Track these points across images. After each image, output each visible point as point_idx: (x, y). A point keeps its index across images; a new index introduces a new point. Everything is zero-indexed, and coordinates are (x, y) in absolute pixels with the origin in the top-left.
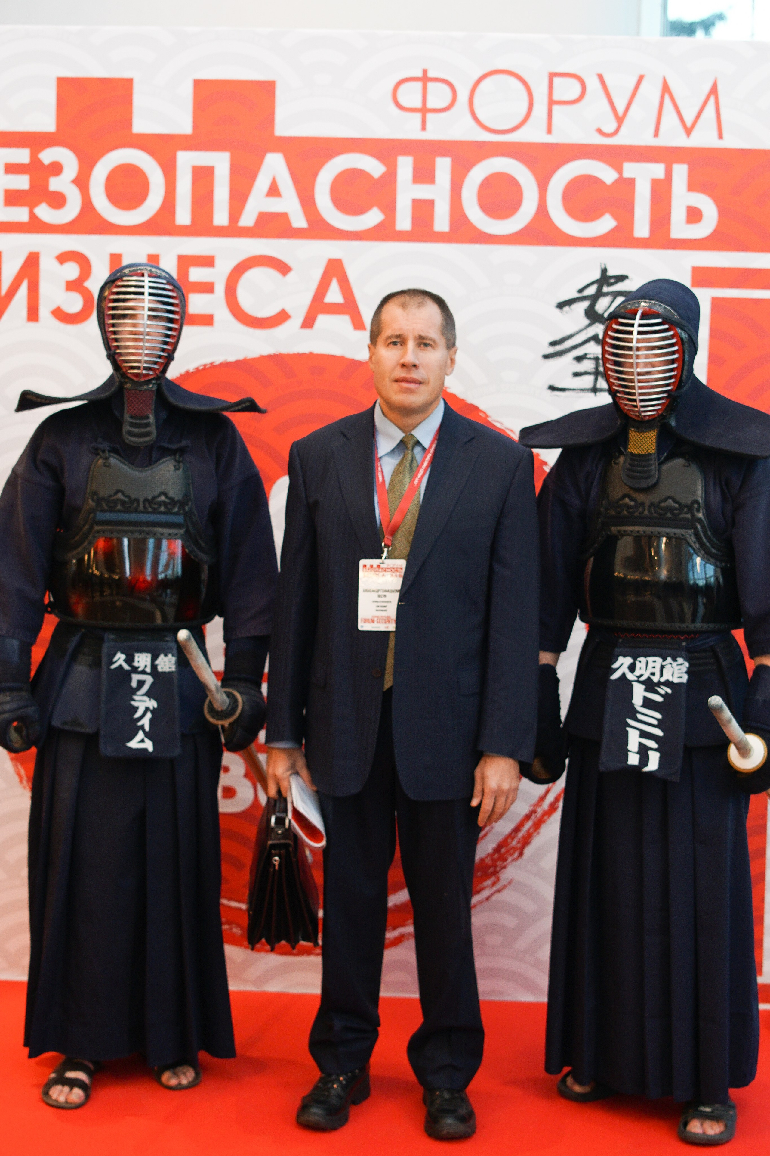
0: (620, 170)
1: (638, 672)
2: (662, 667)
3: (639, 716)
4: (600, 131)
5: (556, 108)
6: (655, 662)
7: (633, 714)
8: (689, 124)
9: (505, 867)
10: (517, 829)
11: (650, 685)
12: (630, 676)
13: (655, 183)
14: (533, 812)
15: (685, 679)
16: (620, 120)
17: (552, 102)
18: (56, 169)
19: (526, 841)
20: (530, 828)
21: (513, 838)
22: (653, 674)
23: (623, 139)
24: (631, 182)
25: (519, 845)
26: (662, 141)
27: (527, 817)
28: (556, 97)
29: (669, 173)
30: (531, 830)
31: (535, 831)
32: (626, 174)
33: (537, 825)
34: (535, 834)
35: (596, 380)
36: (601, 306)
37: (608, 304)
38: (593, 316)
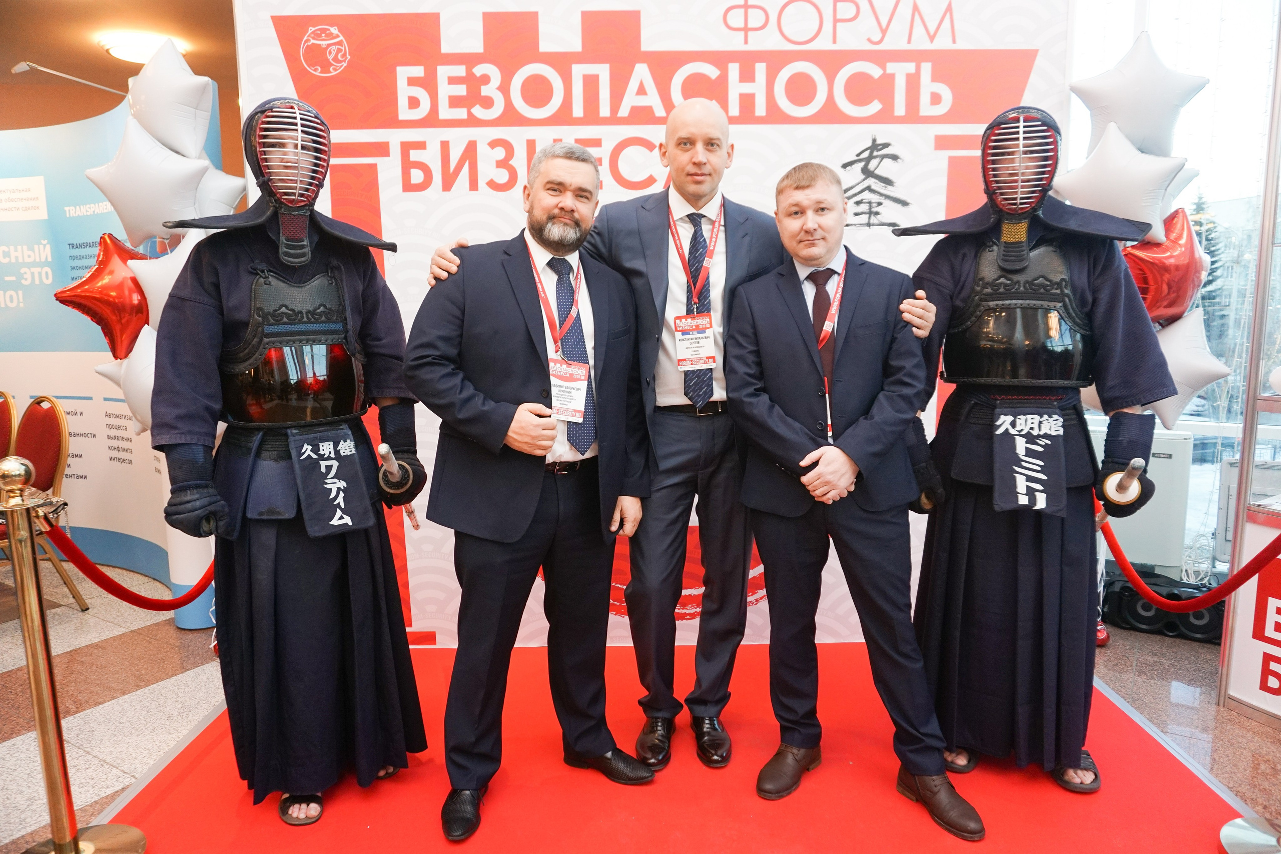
0: (884, 68)
2: (1040, 423)
4: (869, 40)
5: (839, 24)
8: (932, 33)
13: (909, 77)
15: (1061, 432)
16: (884, 32)
17: (836, 21)
18: (486, 79)
22: (1032, 429)
23: (888, 45)
24: (892, 77)
26: (913, 46)
28: (839, 17)
29: (918, 69)
32: (889, 71)
35: (870, 217)
36: (872, 165)
37: (877, 164)
38: (867, 173)
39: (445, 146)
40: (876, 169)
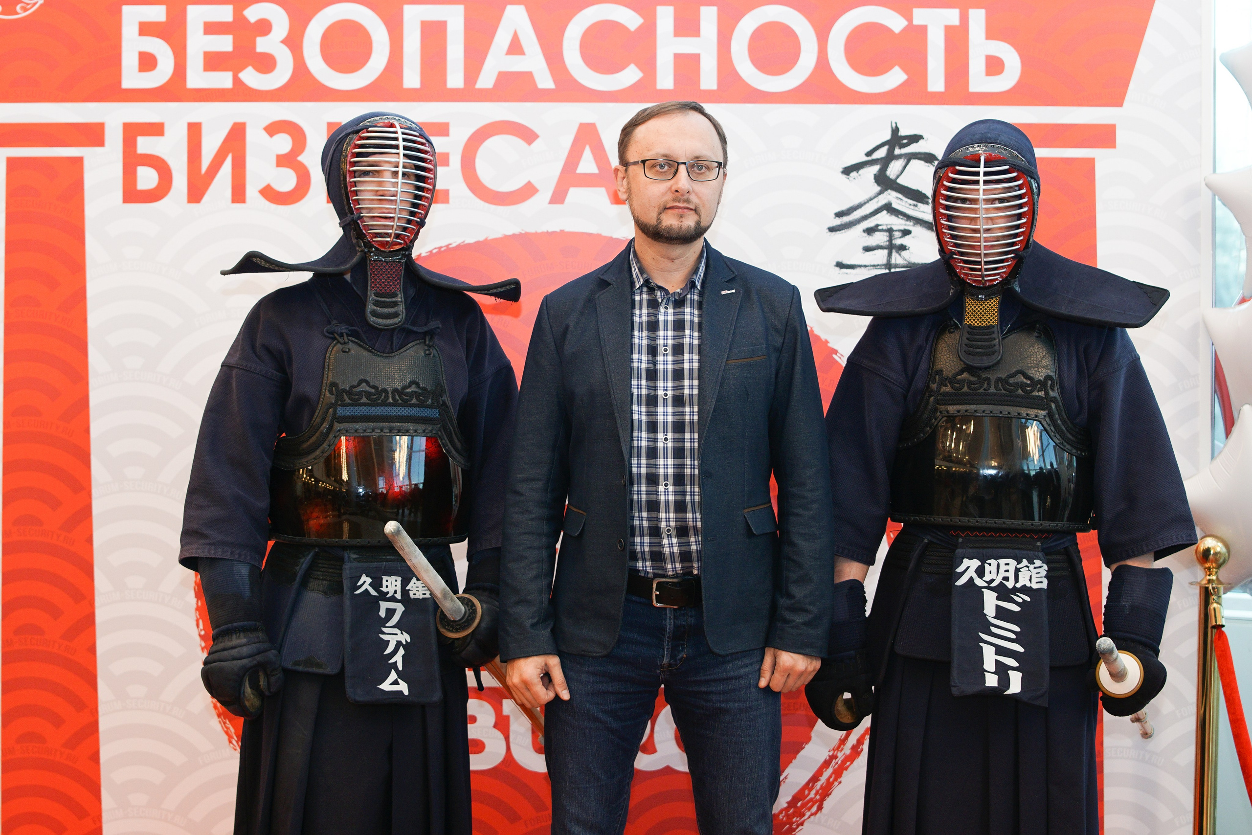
0: (909, 17)
1: (987, 577)
2: (1017, 571)
3: (993, 629)
6: (1007, 564)
7: (986, 627)
9: (802, 824)
10: (815, 779)
11: (1003, 592)
12: (979, 582)
13: (950, 31)
14: (833, 757)
15: (1044, 585)
18: (264, 27)
19: (826, 792)
20: (830, 777)
21: (810, 790)
22: (1006, 579)
24: (922, 31)
25: (818, 797)
27: (826, 764)
29: (964, 19)
30: (831, 780)
31: (836, 780)
32: (917, 22)
33: (838, 773)
34: (836, 783)
35: (890, 254)
36: (893, 169)
37: (901, 168)
38: (884, 182)
39: (195, 131)
40: (898, 177)
